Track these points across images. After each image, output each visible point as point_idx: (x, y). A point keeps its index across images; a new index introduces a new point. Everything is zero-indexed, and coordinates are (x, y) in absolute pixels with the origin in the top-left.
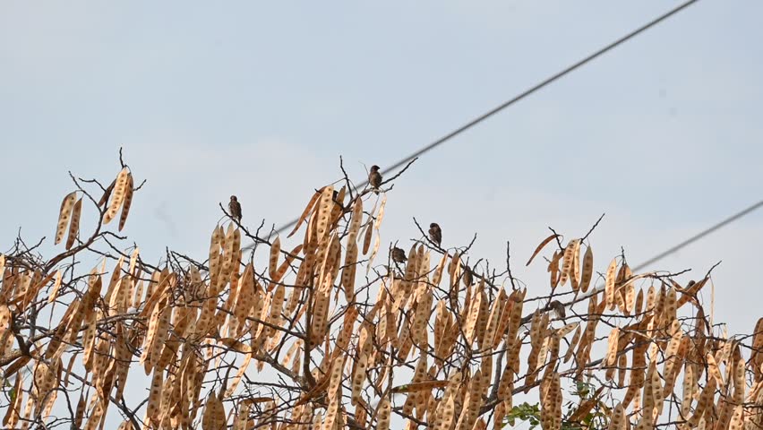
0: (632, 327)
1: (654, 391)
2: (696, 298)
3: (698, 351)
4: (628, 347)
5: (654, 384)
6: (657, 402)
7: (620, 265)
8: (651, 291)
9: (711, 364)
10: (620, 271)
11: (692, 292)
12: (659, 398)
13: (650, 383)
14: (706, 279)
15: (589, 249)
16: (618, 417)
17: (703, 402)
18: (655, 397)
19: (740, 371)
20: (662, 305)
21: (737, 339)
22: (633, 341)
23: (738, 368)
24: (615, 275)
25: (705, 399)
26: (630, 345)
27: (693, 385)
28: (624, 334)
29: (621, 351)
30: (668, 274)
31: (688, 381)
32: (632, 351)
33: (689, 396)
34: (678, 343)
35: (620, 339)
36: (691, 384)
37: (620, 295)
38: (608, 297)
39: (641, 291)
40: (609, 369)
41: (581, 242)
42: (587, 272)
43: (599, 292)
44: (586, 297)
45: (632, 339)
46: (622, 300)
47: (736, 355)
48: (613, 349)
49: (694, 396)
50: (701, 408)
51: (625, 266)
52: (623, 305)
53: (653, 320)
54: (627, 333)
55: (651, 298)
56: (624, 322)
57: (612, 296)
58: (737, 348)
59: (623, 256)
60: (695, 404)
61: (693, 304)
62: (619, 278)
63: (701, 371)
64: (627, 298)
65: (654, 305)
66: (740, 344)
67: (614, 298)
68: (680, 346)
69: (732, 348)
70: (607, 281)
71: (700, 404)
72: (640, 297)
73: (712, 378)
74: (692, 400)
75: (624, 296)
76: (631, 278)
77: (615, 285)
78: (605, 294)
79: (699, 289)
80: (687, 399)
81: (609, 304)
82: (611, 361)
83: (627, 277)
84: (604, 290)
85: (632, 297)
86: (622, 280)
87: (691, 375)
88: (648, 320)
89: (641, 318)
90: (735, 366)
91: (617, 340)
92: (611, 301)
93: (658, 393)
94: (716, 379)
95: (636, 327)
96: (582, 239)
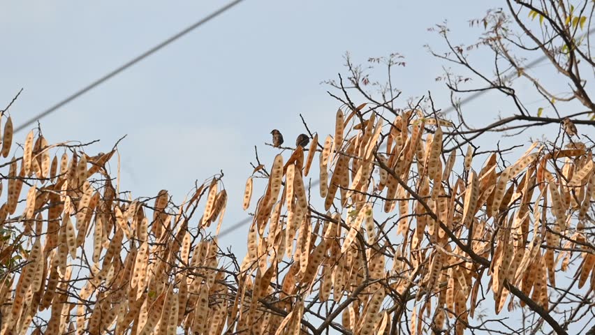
0: (48, 188)
1: (68, 239)
2: (104, 168)
3: (107, 206)
4: (44, 207)
5: (68, 232)
6: (70, 248)
7: (37, 137)
8: (64, 157)
9: (119, 217)
10: (37, 143)
11: (100, 162)
12: (72, 244)
13: (65, 231)
14: (113, 151)
15: (9, 119)
16: (36, 252)
17: (112, 250)
18: (68, 243)
19: (143, 228)
20: (74, 170)
21: (141, 200)
22: (49, 202)
23: (142, 225)
24: (32, 146)
25: (113, 247)
26: (46, 205)
27: (103, 236)
28: (41, 193)
29: (39, 209)
30: (79, 144)
31: (98, 232)
32: (47, 210)
33: (99, 245)
34: (89, 199)
35: (37, 198)
36: (101, 235)
37: (36, 163)
38: (26, 164)
39: (56, 157)
40: (28, 223)
41: (2, 114)
42: (8, 140)
43: (18, 159)
44: (6, 164)
45: (49, 200)
46: (38, 167)
47: (140, 215)
48: (31, 204)
49: (103, 246)
50: (109, 255)
51: (41, 138)
52: (40, 171)
53: (66, 182)
54: (43, 192)
55: (64, 164)
57: (29, 163)
58: (141, 209)
59: (39, 129)
60: (104, 252)
61: (102, 174)
62: (35, 148)
63: (110, 227)
64: (43, 165)
65: (66, 169)
66: (143, 205)
67: (32, 165)
68: (91, 201)
69: (136, 208)
70: (25, 149)
71: (109, 252)
72: (55, 163)
73: (120, 229)
74: (102, 248)
75: (40, 164)
76: (46, 147)
77: (33, 153)
78: (23, 162)
79: (107, 160)
80: (97, 248)
81: (27, 169)
82: (30, 215)
83: (43, 147)
84: (22, 158)
85: (47, 165)
86: (38, 150)
87: (100, 226)
88: (62, 182)
89: (55, 180)
90: (139, 224)
91: (34, 197)
92: (29, 167)
93: (72, 240)
94: (123, 230)
95: (52, 187)
96: (3, 111)
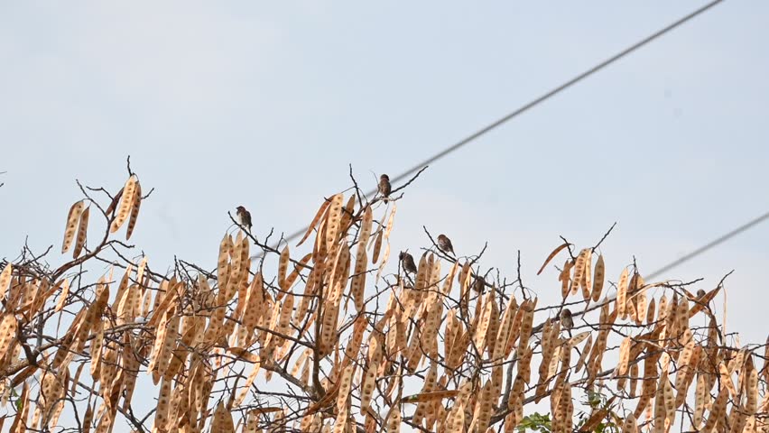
0: (644, 337)
1: (666, 401)
2: (708, 307)
3: (711, 360)
4: (639, 356)
5: (666, 394)
6: (668, 412)
7: (632, 275)
8: (663, 300)
9: (724, 374)
10: (632, 281)
11: (703, 301)
12: (670, 408)
13: (662, 393)
14: (719, 288)
15: (600, 258)
16: (629, 427)
17: (716, 412)
18: (666, 406)
19: (752, 381)
20: (674, 314)
21: (750, 348)
22: (645, 351)
23: (751, 378)
24: (627, 285)
25: (717, 409)
26: (642, 355)
27: (705, 395)
28: (636, 343)
29: (633, 361)
30: (680, 283)
31: (700, 391)
32: (643, 360)
33: (702, 407)
34: (690, 353)
35: (631, 349)
36: (703, 394)
37: (632, 304)
38: (619, 306)
39: (653, 300)
40: (621, 379)
41: (593, 251)
42: (598, 282)
43: (610, 301)
44: (597, 307)
45: (644, 348)
46: (634, 309)
47: (748, 365)
48: (625, 358)
49: (706, 406)
50: (713, 418)
51: (636, 275)
52: (635, 314)
53: (665, 329)
54: (638, 343)
55: (663, 307)
56: (635, 332)
57: (624, 305)
58: (750, 358)
59: (635, 265)
60: (707, 414)
61: (706, 313)
62: (631, 288)
63: (713, 380)
64: (639, 307)
65: (665, 314)
66: (752, 353)
67: (626, 307)
68: (692, 356)
69: (744, 358)
70: (619, 289)
71: (712, 414)
72: (652, 307)
73: (725, 387)
74: (704, 409)
75: (636, 305)
76: (643, 287)
77: (627, 294)
78: (616, 304)
79: (712, 298)
80: (699, 409)
81: (621, 313)
82: (623, 371)
83: (639, 287)
84: (616, 299)
85: (643, 307)
86: (634, 289)
87: (703, 385)
88: (660, 329)
89: (653, 327)
90: (748, 376)
91: (628, 350)
92: (623, 310)
93: (670, 403)
94: (729, 389)
95: (648, 336)
96: (594, 248)
